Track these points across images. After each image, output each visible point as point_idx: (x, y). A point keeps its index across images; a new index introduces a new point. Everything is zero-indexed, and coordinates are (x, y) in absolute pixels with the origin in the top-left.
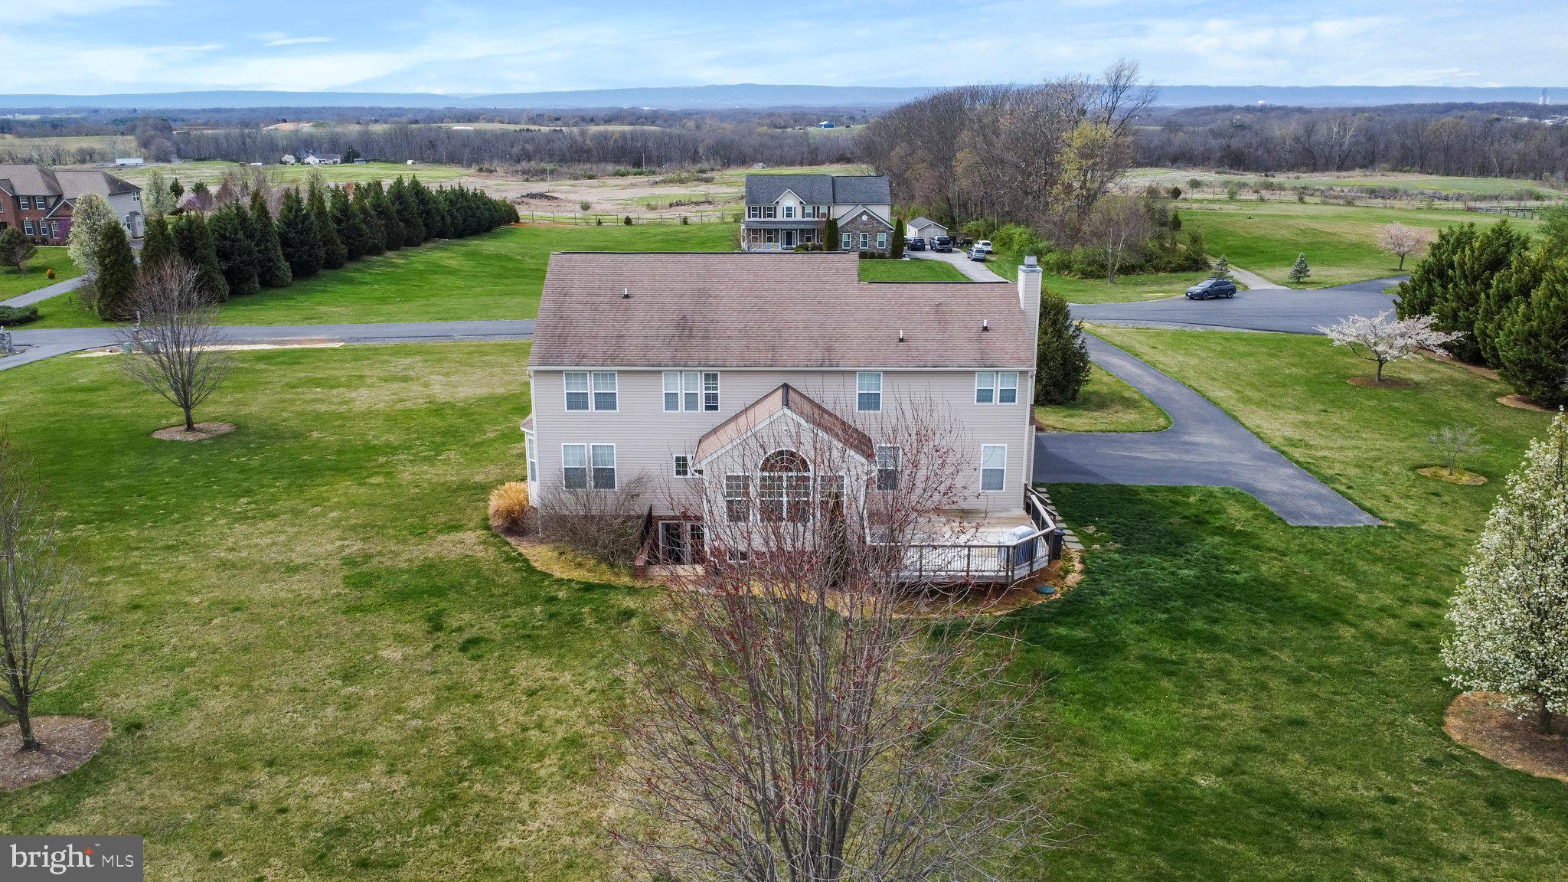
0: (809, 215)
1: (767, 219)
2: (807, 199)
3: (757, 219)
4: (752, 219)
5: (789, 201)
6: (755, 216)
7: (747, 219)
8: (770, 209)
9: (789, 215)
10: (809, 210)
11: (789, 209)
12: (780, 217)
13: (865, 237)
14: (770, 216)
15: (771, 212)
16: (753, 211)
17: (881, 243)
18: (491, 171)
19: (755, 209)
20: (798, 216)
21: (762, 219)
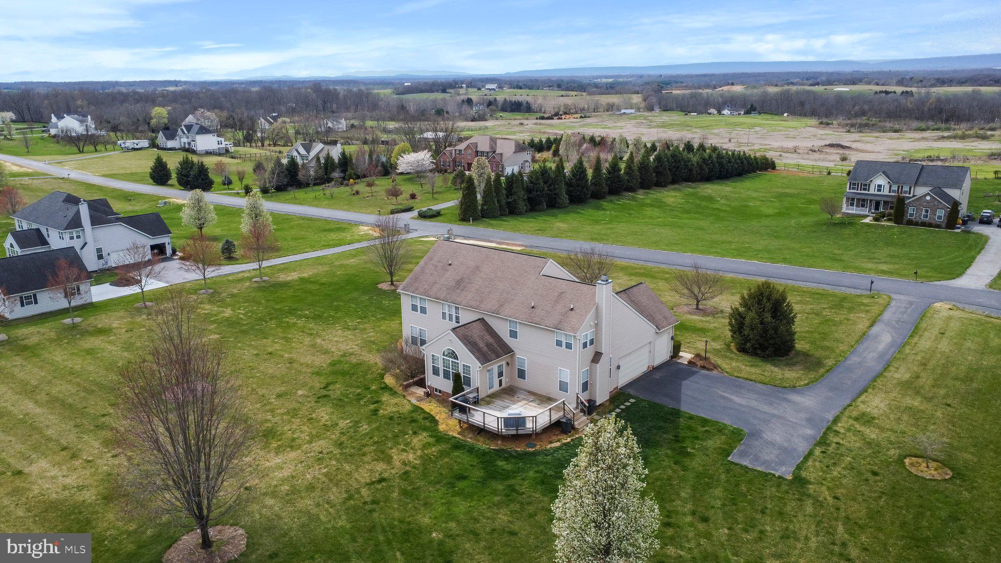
0: (894, 191)
1: (863, 192)
2: (892, 180)
3: (855, 191)
4: (852, 191)
5: (881, 180)
6: (854, 189)
7: (848, 190)
8: (865, 185)
9: (879, 190)
10: (895, 188)
11: (880, 186)
12: (872, 191)
13: (927, 211)
14: (865, 189)
15: (866, 187)
16: (853, 185)
17: (940, 217)
18: (828, 124)
19: (854, 184)
20: (886, 192)
21: (859, 191)
